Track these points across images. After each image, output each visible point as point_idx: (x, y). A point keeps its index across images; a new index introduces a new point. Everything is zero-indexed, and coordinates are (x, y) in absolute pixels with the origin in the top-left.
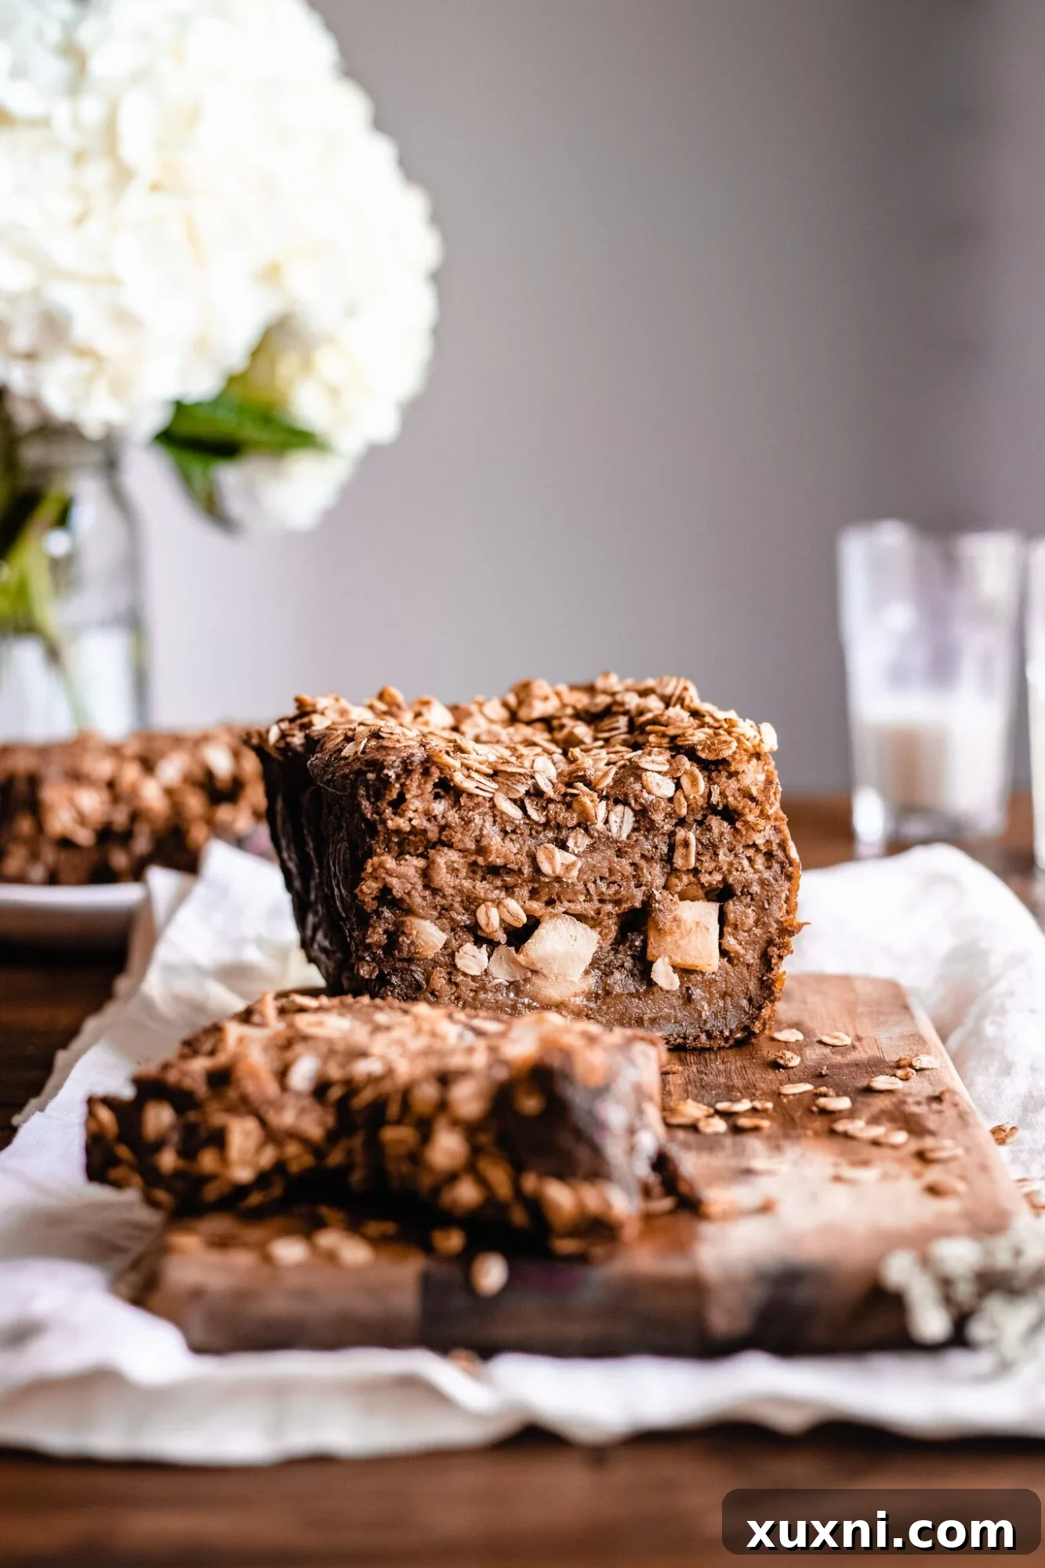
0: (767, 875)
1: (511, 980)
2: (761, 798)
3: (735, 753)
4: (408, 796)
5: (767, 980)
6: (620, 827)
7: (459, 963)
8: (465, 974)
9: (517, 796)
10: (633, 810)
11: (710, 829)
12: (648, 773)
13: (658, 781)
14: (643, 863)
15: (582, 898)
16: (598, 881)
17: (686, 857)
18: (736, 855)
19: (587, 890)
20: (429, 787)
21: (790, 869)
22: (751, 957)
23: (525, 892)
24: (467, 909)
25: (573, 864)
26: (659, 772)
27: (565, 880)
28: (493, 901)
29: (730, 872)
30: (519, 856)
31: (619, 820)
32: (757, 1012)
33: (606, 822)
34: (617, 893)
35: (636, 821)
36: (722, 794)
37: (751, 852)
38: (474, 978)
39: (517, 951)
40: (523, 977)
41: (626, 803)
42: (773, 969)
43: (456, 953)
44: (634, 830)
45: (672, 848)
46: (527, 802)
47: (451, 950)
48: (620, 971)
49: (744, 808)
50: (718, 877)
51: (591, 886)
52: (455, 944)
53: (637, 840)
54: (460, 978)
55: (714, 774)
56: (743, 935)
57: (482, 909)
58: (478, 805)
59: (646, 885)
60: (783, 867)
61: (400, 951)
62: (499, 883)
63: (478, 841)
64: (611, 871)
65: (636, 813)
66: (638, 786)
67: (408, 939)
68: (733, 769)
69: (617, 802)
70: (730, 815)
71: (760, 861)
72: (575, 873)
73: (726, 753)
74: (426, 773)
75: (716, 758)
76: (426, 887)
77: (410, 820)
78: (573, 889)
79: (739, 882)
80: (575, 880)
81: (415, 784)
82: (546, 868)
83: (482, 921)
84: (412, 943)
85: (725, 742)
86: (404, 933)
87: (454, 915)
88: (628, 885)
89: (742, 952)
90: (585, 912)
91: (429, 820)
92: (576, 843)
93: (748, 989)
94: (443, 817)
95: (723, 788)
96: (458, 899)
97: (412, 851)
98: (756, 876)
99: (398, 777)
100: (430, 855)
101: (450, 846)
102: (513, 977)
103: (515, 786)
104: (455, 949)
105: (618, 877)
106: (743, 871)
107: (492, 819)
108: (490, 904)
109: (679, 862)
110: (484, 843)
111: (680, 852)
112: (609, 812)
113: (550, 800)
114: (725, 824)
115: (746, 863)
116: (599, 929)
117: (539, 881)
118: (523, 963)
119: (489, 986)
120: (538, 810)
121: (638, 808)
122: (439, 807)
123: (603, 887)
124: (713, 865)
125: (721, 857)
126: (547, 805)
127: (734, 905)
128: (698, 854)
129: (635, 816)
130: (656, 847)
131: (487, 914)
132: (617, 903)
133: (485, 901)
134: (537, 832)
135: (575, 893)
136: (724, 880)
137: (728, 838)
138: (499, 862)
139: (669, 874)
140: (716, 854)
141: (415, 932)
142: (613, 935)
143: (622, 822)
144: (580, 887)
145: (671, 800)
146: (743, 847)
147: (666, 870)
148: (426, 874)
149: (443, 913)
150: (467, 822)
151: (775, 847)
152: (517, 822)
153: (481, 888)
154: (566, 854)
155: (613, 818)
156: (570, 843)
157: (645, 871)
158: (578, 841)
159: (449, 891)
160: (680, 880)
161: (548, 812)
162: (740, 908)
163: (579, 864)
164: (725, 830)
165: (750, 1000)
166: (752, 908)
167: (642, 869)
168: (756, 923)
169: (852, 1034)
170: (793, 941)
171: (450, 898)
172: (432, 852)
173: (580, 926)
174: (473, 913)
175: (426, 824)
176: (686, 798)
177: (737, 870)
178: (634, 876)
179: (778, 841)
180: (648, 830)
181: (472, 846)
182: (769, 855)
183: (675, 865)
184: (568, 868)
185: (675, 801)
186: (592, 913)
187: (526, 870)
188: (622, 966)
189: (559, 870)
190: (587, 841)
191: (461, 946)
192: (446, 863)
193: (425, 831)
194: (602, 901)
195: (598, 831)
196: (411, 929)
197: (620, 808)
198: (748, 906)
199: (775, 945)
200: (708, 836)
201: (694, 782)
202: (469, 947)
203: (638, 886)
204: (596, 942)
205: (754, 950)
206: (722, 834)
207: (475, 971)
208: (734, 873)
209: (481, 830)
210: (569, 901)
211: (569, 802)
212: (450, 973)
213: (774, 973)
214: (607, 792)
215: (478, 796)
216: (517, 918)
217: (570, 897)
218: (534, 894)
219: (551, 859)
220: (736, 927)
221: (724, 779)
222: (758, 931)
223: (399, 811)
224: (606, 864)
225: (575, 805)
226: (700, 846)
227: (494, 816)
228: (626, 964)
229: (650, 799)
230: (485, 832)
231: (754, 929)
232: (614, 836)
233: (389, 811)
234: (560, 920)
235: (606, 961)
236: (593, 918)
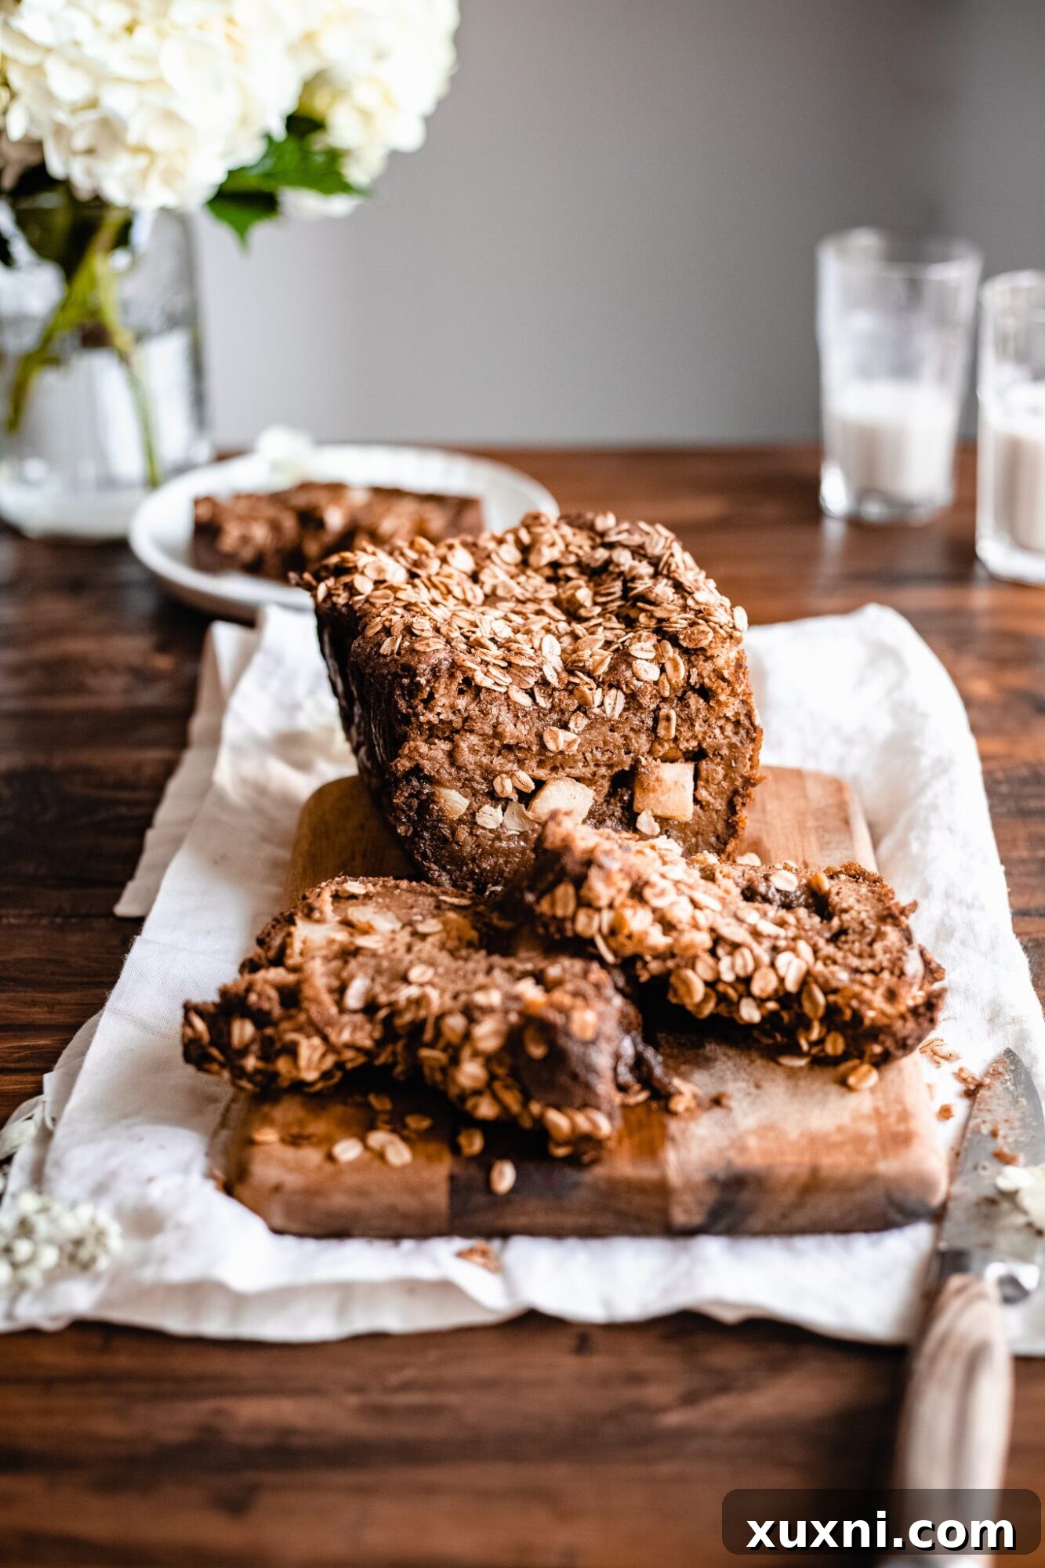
0: (735, 740)
1: (521, 830)
2: (732, 679)
3: (711, 642)
4: (436, 696)
5: (732, 822)
6: (614, 708)
7: (479, 820)
8: (484, 828)
9: (528, 687)
10: (624, 693)
11: (688, 706)
12: (638, 661)
13: (646, 668)
14: (632, 734)
15: (580, 764)
16: (594, 751)
17: (668, 729)
18: (709, 726)
19: (585, 758)
20: (454, 687)
21: (754, 735)
22: (720, 804)
23: (533, 764)
24: (485, 779)
25: (574, 741)
26: (647, 660)
27: (566, 753)
28: (507, 773)
29: (704, 739)
30: (529, 737)
31: (612, 703)
32: (722, 847)
33: (602, 704)
34: (610, 758)
35: (627, 703)
36: (700, 675)
37: (722, 722)
38: (491, 831)
39: (526, 807)
40: (532, 828)
41: (619, 688)
42: (737, 813)
43: (477, 814)
44: (625, 710)
45: (656, 720)
46: (536, 690)
47: (472, 813)
48: (611, 820)
49: (717, 688)
50: (694, 743)
51: (589, 756)
52: (475, 806)
53: (627, 718)
54: (479, 832)
55: (693, 658)
56: (713, 787)
57: (498, 779)
58: (495, 699)
59: (634, 752)
60: (748, 733)
61: (431, 815)
62: (512, 758)
63: (495, 727)
64: (605, 743)
65: (627, 696)
66: (628, 674)
67: (437, 806)
68: (709, 654)
69: (611, 686)
70: (705, 693)
71: (729, 728)
72: (575, 747)
73: (704, 643)
74: (452, 676)
75: (695, 647)
76: (452, 764)
77: (439, 714)
78: (573, 759)
79: (711, 747)
80: (575, 752)
81: (443, 686)
82: (551, 746)
83: (498, 788)
84: (441, 809)
85: (703, 632)
86: (434, 802)
87: (475, 785)
88: (619, 752)
89: (712, 800)
90: (582, 775)
91: (454, 713)
92: (576, 724)
93: (716, 829)
94: (466, 710)
95: (700, 670)
96: (479, 772)
97: (440, 734)
98: (726, 741)
99: (428, 681)
100: (455, 739)
101: (472, 731)
102: (523, 828)
103: (525, 678)
104: (475, 810)
105: (611, 747)
106: (715, 737)
107: (506, 708)
108: (504, 776)
109: (661, 732)
110: (500, 730)
111: (662, 724)
112: (604, 696)
113: (554, 689)
114: (701, 701)
115: (717, 731)
116: (594, 788)
117: (544, 755)
118: (531, 818)
119: (503, 836)
120: (545, 697)
121: (628, 692)
122: (462, 703)
123: (598, 754)
124: (690, 734)
125: (697, 728)
126: (552, 692)
127: (707, 764)
128: (678, 725)
129: (626, 698)
130: (643, 722)
131: (502, 784)
132: (610, 766)
133: (501, 772)
134: (544, 715)
135: (576, 762)
136: (700, 745)
137: (703, 713)
138: (512, 742)
139: (653, 742)
140: (693, 725)
141: (443, 801)
142: (606, 790)
143: (615, 704)
144: (580, 757)
145: (656, 683)
146: (716, 718)
147: (650, 738)
148: (451, 756)
149: (466, 785)
150: (485, 713)
151: (742, 718)
152: (528, 709)
153: (498, 761)
154: (567, 733)
155: (608, 701)
156: (571, 725)
157: (633, 741)
158: (579, 722)
159: (470, 767)
160: (663, 746)
161: (554, 699)
162: (712, 766)
163: (579, 741)
164: (701, 707)
165: (718, 837)
166: (722, 766)
167: (631, 740)
168: (725, 777)
169: (801, 860)
170: (755, 791)
171: (471, 773)
172: (457, 737)
173: (580, 786)
174: (491, 783)
175: (452, 717)
176: (669, 681)
177: (710, 737)
178: (624, 745)
179: (745, 712)
180: (637, 710)
181: (489, 731)
182: (737, 724)
183: (659, 735)
184: (570, 744)
185: (660, 683)
186: (589, 775)
187: (535, 748)
188: (613, 815)
189: (562, 747)
190: (586, 721)
191: (480, 807)
192: (468, 747)
193: (451, 722)
194: (597, 765)
195: (594, 714)
196: (439, 797)
197: (613, 692)
198: (719, 764)
199: (739, 795)
200: (687, 712)
201: (676, 668)
202: (487, 808)
203: (628, 753)
204: (591, 798)
205: (722, 799)
206: (698, 710)
207: (493, 826)
208: (708, 739)
209: (497, 718)
210: (570, 768)
211: (571, 689)
212: (472, 828)
213: (738, 816)
214: (603, 678)
215: (495, 691)
216: (527, 787)
217: (572, 764)
218: (541, 764)
219: (555, 739)
220: (707, 781)
221: (701, 663)
222: (725, 784)
223: (430, 706)
224: (601, 738)
225: (576, 692)
226: (680, 720)
227: (508, 705)
228: (616, 814)
229: (639, 686)
230: (501, 719)
231: (722, 782)
232: (608, 716)
233: (420, 707)
234: (562, 782)
235: (600, 812)
236: (589, 779)
